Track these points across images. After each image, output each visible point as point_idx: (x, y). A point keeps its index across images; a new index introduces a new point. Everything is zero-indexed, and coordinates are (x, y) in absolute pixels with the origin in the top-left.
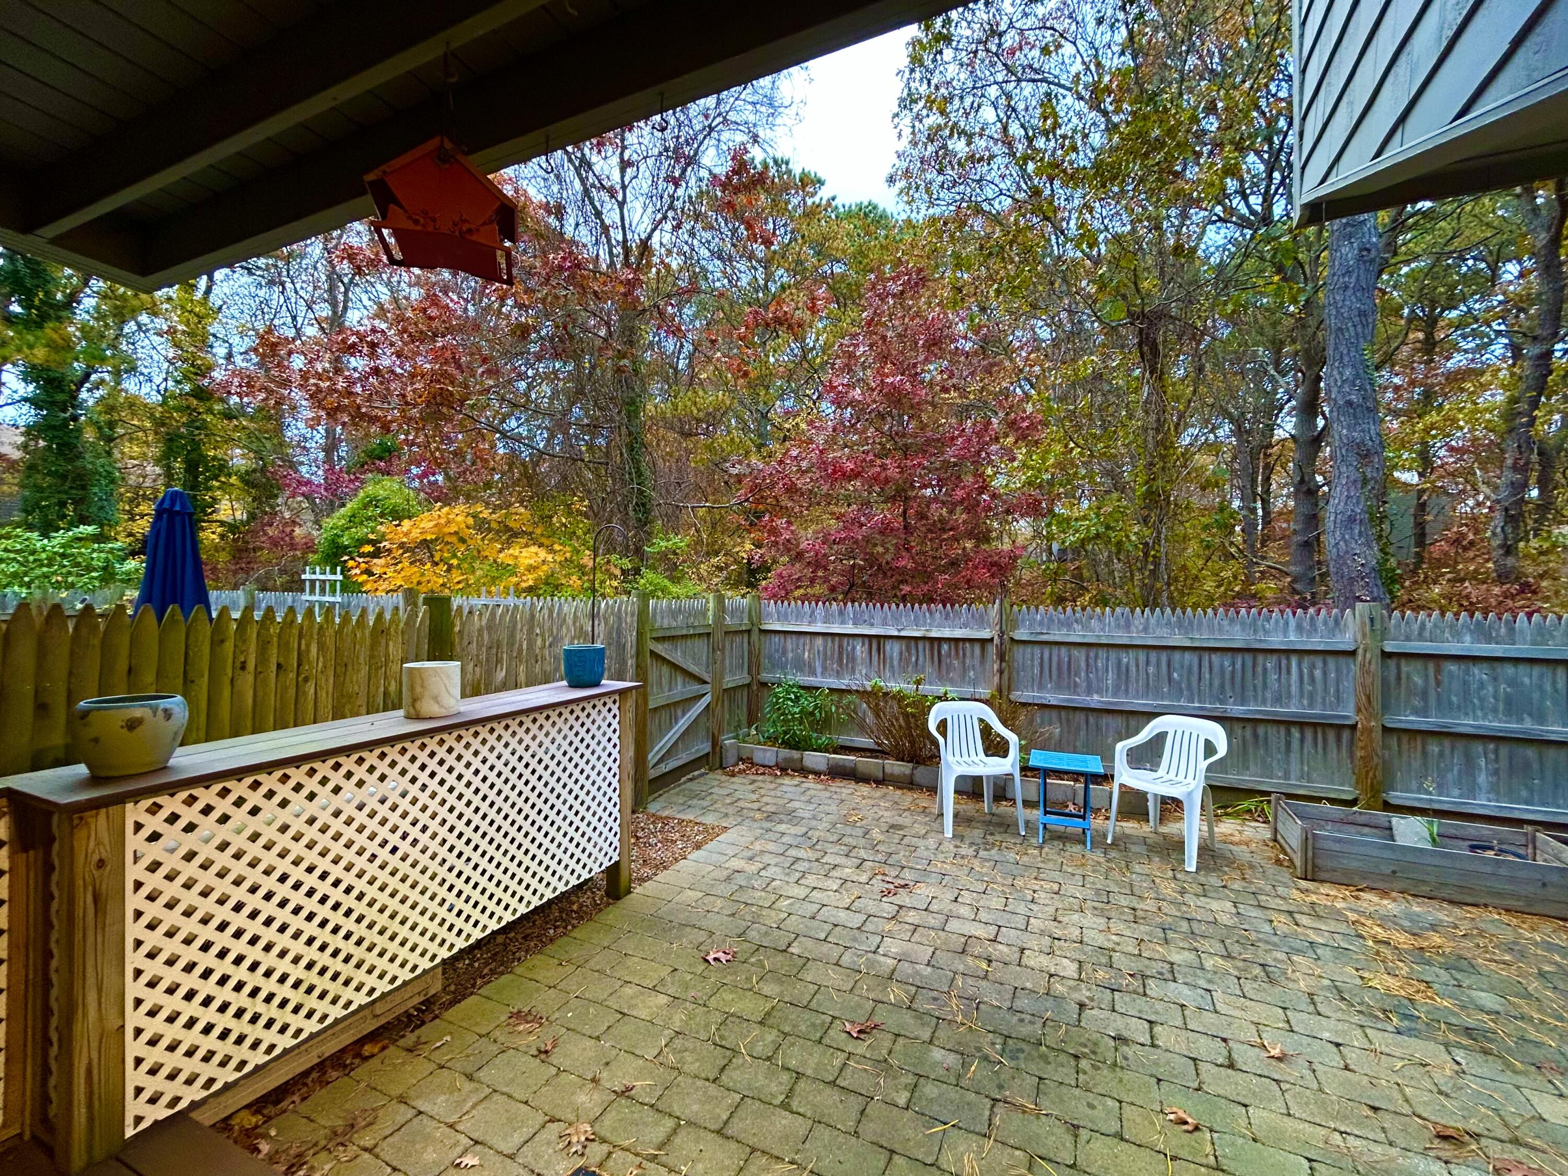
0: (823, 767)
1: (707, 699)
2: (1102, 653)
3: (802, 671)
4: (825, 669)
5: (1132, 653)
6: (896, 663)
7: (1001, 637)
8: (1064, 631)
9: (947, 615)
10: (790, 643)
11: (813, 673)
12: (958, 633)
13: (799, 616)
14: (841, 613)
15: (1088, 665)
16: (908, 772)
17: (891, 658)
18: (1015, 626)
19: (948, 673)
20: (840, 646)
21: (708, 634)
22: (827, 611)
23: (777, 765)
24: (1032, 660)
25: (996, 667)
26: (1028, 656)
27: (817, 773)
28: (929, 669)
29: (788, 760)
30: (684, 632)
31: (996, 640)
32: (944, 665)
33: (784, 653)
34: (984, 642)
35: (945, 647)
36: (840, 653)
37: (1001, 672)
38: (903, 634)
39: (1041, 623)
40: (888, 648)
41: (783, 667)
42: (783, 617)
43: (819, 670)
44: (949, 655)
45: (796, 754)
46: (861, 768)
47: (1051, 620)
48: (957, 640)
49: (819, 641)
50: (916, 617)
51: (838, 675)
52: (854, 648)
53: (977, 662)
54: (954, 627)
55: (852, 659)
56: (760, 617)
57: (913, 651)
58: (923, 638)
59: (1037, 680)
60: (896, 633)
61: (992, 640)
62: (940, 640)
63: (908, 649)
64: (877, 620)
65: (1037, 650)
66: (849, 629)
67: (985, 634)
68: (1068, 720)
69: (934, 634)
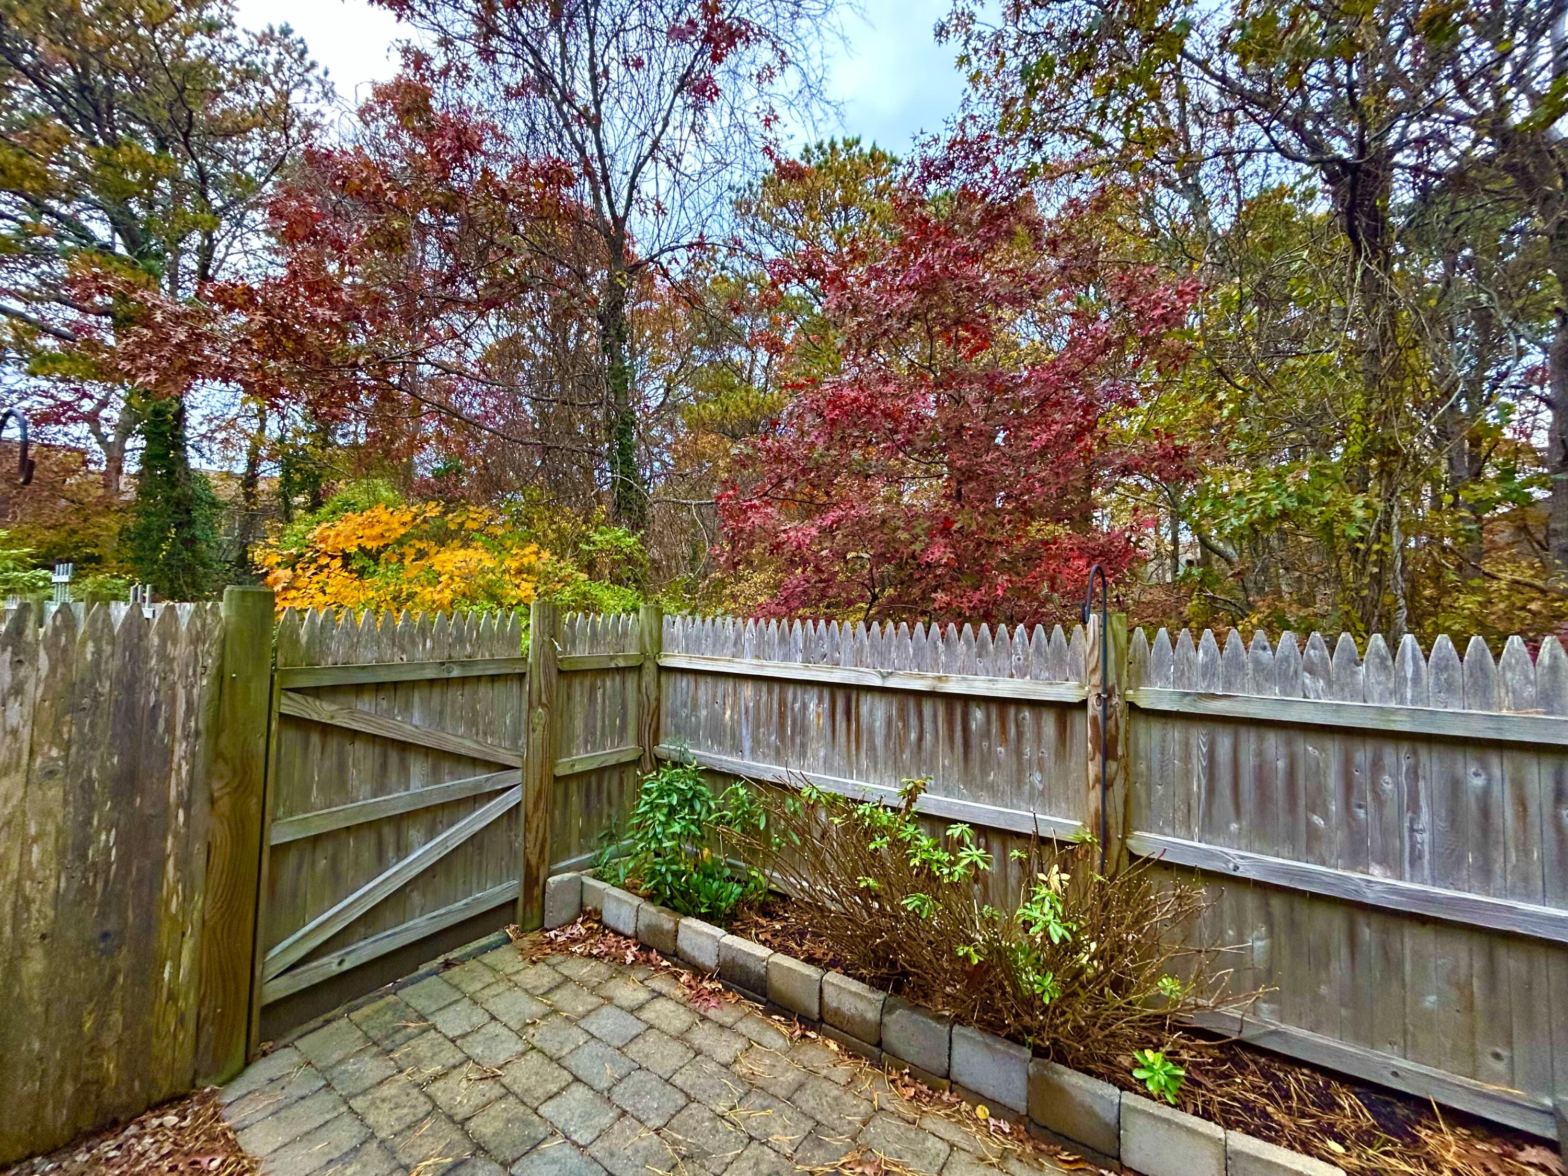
0: (708, 959)
1: (512, 798)
2: (1390, 754)
3: (720, 744)
4: (756, 741)
5: (1498, 766)
6: (879, 741)
7: (1104, 702)
8: (1275, 693)
9: (983, 646)
10: (705, 689)
11: (737, 748)
12: (1005, 688)
13: (718, 643)
14: (783, 640)
15: (1349, 785)
16: (872, 1015)
17: (871, 733)
18: (1140, 675)
19: (985, 773)
20: (782, 703)
21: (522, 676)
22: (761, 634)
23: (636, 936)
24: (1186, 758)
25: (1093, 769)
26: (1174, 748)
27: (699, 971)
28: (943, 761)
29: (654, 930)
30: (430, 674)
31: (1094, 708)
32: (975, 755)
33: (695, 707)
34: (1063, 709)
35: (978, 715)
36: (782, 716)
37: (1106, 784)
38: (892, 683)
39: (1208, 671)
40: (864, 709)
41: (694, 735)
42: (693, 645)
43: (747, 744)
44: (987, 734)
45: (665, 920)
46: (777, 981)
47: (1235, 664)
48: (1003, 703)
49: (748, 690)
50: (918, 650)
51: (779, 756)
52: (804, 707)
53: (1048, 753)
54: (999, 672)
55: (801, 728)
56: (659, 644)
57: (913, 721)
58: (932, 695)
59: (1198, 811)
60: (877, 682)
61: (1083, 705)
62: (967, 699)
63: (903, 716)
64: (845, 655)
65: (1198, 737)
66: (795, 670)
67: (1068, 692)
68: (1293, 925)
69: (954, 686)
